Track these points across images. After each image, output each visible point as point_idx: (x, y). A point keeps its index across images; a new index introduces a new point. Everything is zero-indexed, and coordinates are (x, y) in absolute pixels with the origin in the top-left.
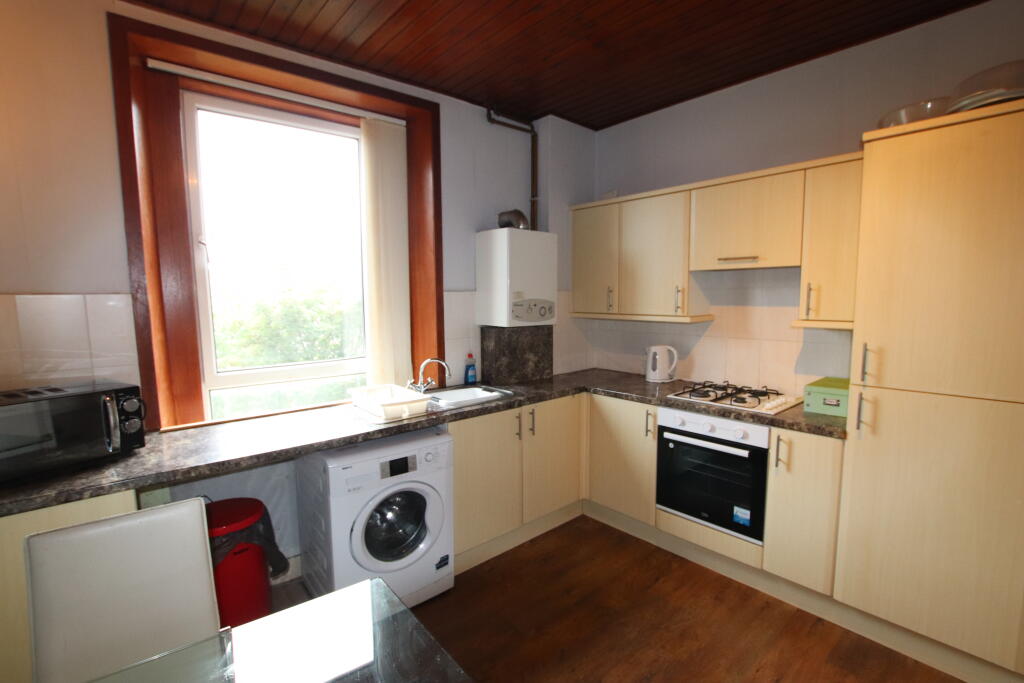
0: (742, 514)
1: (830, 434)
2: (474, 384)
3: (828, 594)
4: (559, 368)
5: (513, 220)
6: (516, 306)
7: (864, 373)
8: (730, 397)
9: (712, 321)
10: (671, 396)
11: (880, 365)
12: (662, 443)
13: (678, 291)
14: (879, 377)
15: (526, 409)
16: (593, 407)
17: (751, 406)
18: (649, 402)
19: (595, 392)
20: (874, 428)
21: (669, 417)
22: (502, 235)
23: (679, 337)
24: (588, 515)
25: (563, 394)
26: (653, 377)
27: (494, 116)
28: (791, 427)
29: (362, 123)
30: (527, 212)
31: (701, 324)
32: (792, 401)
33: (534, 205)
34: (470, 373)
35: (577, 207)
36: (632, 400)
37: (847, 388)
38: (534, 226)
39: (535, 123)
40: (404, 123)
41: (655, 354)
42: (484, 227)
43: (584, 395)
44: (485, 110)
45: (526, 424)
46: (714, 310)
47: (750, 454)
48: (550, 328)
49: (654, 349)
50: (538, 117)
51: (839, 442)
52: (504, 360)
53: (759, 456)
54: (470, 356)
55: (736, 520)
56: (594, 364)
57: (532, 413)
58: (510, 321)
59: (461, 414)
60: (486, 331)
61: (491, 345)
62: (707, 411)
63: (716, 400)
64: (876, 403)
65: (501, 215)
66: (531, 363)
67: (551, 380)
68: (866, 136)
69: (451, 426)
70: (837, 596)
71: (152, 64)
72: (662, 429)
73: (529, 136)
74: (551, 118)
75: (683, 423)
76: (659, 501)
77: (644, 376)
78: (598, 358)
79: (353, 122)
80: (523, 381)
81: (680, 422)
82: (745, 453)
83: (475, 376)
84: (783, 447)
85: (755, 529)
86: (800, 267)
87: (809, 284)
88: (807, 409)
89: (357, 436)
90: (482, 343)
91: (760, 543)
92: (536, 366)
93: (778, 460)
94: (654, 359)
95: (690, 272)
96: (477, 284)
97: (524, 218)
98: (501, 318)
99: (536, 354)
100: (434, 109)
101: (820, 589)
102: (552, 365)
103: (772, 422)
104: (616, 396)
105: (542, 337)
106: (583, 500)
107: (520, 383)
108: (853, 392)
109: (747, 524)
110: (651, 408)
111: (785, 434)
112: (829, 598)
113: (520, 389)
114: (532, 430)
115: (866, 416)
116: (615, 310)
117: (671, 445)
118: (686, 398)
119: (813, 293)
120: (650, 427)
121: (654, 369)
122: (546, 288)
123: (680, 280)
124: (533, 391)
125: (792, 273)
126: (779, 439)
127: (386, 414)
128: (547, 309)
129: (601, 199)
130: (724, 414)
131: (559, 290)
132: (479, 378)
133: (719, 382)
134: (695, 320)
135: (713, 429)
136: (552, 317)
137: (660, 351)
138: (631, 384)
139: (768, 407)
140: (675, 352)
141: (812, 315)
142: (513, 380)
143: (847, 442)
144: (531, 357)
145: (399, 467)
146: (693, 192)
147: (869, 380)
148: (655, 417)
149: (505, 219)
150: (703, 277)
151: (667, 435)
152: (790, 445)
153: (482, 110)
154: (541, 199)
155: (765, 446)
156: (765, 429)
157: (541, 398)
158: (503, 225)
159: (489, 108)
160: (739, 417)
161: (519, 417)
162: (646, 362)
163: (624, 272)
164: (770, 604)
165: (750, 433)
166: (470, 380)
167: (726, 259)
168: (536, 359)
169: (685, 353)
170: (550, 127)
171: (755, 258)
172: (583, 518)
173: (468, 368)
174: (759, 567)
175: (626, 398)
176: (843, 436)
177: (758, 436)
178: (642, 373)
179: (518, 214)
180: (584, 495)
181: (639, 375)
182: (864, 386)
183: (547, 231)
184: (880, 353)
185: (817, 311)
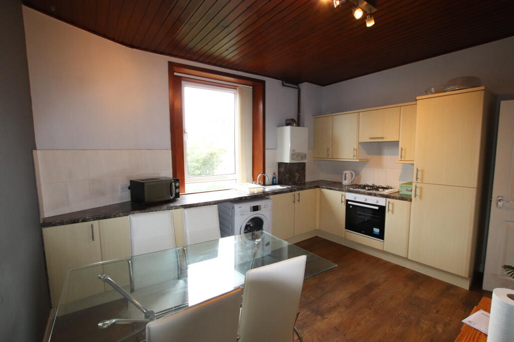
0: (376, 230)
1: (406, 200)
2: (275, 184)
3: (406, 257)
4: (308, 179)
5: (291, 122)
6: (293, 155)
7: (417, 178)
8: (373, 189)
9: (368, 161)
10: (351, 189)
11: (422, 175)
12: (348, 206)
13: (354, 150)
14: (422, 180)
15: (297, 193)
16: (321, 193)
17: (381, 191)
18: (343, 191)
19: (322, 188)
20: (421, 197)
21: (350, 196)
22: (288, 129)
23: (355, 168)
24: (319, 236)
25: (310, 188)
26: (345, 183)
27: (285, 84)
28: (393, 198)
29: (238, 88)
30: (296, 119)
31: (364, 163)
32: (397, 190)
33: (299, 116)
34: (274, 180)
35: (316, 117)
36: (336, 190)
37: (412, 184)
38: (298, 125)
39: (299, 85)
40: (251, 87)
41: (346, 174)
42: (280, 125)
43: (318, 189)
44: (281, 81)
45: (297, 198)
46: (368, 157)
47: (379, 208)
48: (304, 163)
49: (345, 172)
50: (300, 83)
51: (409, 202)
52: (287, 175)
53: (382, 209)
54: (274, 174)
55: (374, 233)
56: (322, 179)
57: (299, 194)
58: (290, 161)
59: (275, 193)
60: (280, 165)
61: (282, 170)
62: (364, 193)
63: (368, 190)
64: (421, 188)
65: (287, 120)
66: (297, 177)
67: (304, 184)
68: (418, 98)
69: (271, 197)
70: (409, 258)
71: (176, 74)
72: (347, 201)
73: (297, 90)
74: (306, 83)
75: (355, 198)
76: (347, 227)
77: (341, 183)
78: (323, 176)
79: (235, 88)
80: (294, 183)
81: (354, 198)
82: (377, 208)
83: (276, 181)
84: (390, 205)
85: (381, 236)
86: (399, 141)
87: (402, 148)
88: (401, 193)
89: (243, 197)
90: (279, 169)
91: (382, 241)
92: (299, 178)
93: (389, 210)
94: (345, 176)
95: (359, 143)
96: (277, 147)
97: (294, 122)
98: (287, 159)
99: (299, 174)
100: (263, 82)
101: (403, 256)
102: (305, 178)
103: (387, 196)
104: (330, 189)
105: (301, 167)
106: (317, 230)
107: (293, 184)
108: (414, 185)
109: (378, 234)
110: (343, 193)
111: (391, 200)
112: (406, 259)
113: (294, 186)
114: (299, 200)
115: (418, 193)
116: (330, 157)
117: (351, 207)
118: (357, 190)
119: (403, 151)
120: (343, 200)
121: (345, 179)
122: (304, 149)
123: (355, 146)
124: (299, 187)
125: (396, 144)
126: (389, 203)
127: (250, 191)
128: (304, 156)
129: (326, 114)
130: (370, 194)
131: (309, 149)
132: (277, 182)
133: (371, 184)
134: (361, 161)
135: (366, 200)
136: (306, 159)
137: (348, 173)
138: (336, 185)
139: (386, 192)
140: (354, 174)
141: (403, 159)
142: (290, 183)
143: (412, 202)
144: (297, 174)
145: (256, 209)
146: (361, 113)
147: (419, 181)
148: (345, 196)
149: (288, 122)
150: (364, 145)
151: (349, 203)
152: (393, 204)
153: (280, 82)
154: (302, 114)
155: (384, 205)
156: (384, 199)
157: (302, 189)
158: (287, 125)
159: (283, 81)
160: (375, 195)
161: (294, 195)
162: (342, 177)
163: (334, 143)
164: (386, 263)
165: (379, 200)
166: (275, 183)
167: (372, 138)
168: (299, 175)
169: (357, 174)
170: (305, 87)
171: (383, 138)
172: (316, 237)
173: (273, 178)
174: (382, 249)
175: (334, 190)
176: (411, 200)
177: (382, 202)
178: (341, 181)
179: (293, 120)
180: (317, 227)
181: (339, 183)
182: (417, 183)
183: (304, 126)
184: (422, 171)
185: (405, 157)
